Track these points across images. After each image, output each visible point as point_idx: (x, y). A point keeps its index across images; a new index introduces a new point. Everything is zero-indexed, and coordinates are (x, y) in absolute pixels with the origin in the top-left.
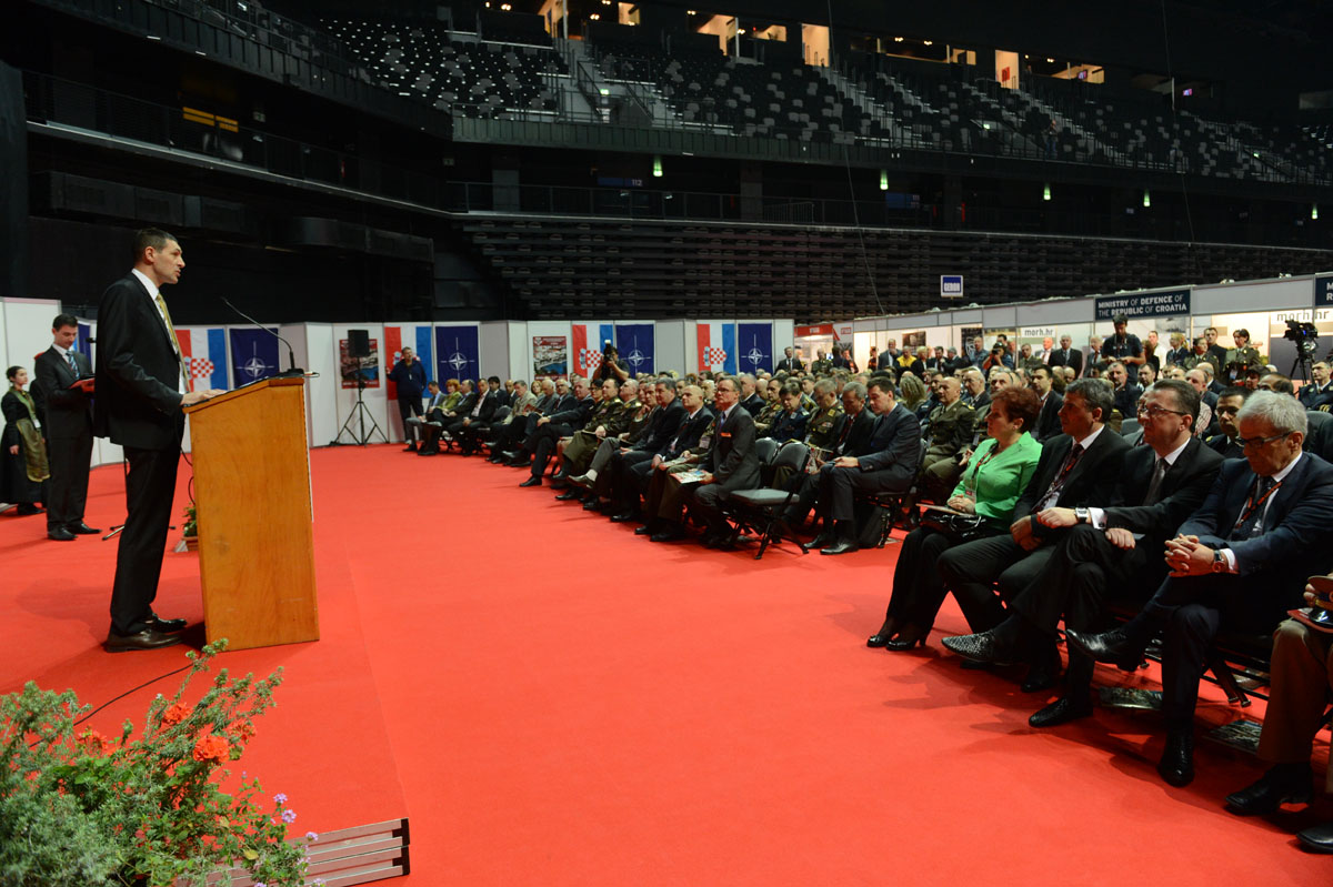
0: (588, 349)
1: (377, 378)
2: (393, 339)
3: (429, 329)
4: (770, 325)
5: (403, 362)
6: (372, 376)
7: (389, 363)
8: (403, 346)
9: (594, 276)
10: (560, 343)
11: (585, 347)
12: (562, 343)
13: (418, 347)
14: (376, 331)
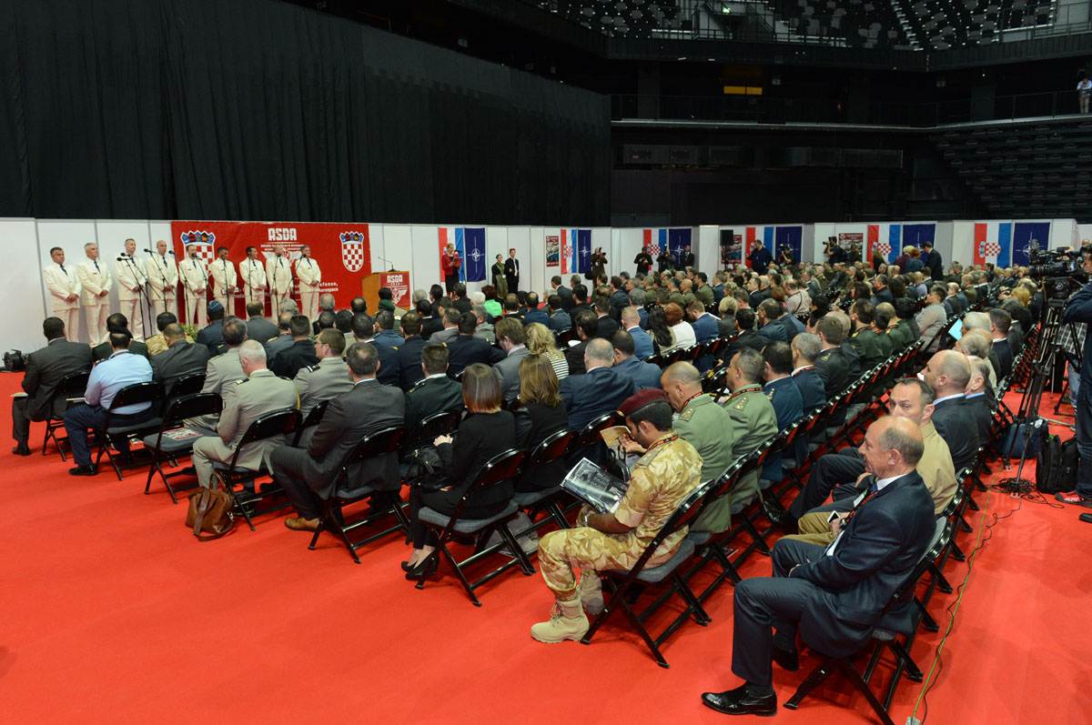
0: (879, 242)
1: (740, 258)
2: (751, 234)
3: (772, 228)
4: (1049, 224)
5: (756, 250)
6: (738, 257)
7: (747, 251)
8: (756, 239)
9: (1046, 171)
10: (858, 238)
11: (877, 241)
12: (860, 237)
13: (765, 240)
14: (740, 230)
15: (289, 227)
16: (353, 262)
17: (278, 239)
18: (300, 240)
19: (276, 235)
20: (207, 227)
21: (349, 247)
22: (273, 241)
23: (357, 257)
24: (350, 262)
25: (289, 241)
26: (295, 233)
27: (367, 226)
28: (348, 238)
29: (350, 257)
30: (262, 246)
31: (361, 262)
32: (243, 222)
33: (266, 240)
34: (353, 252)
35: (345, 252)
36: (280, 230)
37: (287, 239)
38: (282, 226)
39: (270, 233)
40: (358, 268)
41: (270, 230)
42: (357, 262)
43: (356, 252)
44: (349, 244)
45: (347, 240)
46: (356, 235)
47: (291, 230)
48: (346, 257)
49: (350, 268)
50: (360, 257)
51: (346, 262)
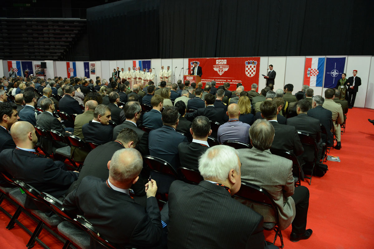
15: (224, 59)
16: (250, 73)
17: (219, 63)
18: (227, 64)
19: (219, 62)
20: (198, 60)
21: (249, 67)
22: (217, 64)
23: (252, 71)
24: (249, 73)
25: (224, 64)
26: (226, 61)
27: (260, 58)
28: (249, 63)
29: (249, 71)
30: (214, 66)
31: (254, 73)
32: (208, 58)
33: (215, 64)
34: (251, 69)
35: (247, 69)
36: (220, 60)
37: (223, 64)
38: (221, 59)
39: (217, 61)
40: (252, 76)
41: (217, 60)
42: (252, 73)
43: (252, 69)
44: (249, 66)
45: (248, 64)
46: (253, 62)
47: (225, 60)
48: (247, 71)
49: (248, 75)
50: (254, 71)
51: (247, 73)
